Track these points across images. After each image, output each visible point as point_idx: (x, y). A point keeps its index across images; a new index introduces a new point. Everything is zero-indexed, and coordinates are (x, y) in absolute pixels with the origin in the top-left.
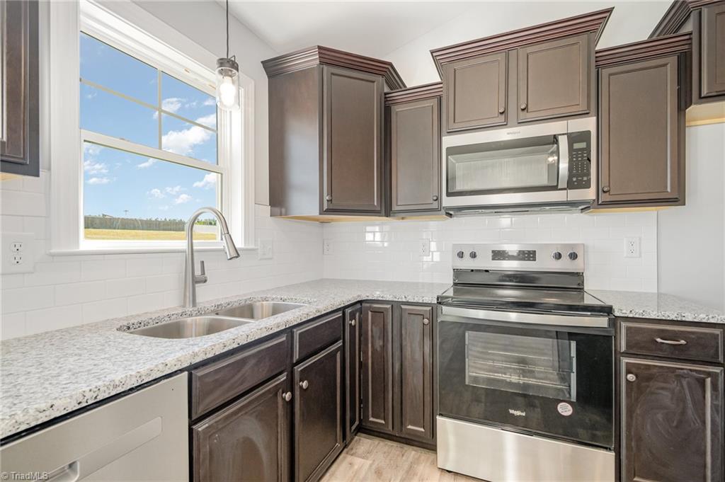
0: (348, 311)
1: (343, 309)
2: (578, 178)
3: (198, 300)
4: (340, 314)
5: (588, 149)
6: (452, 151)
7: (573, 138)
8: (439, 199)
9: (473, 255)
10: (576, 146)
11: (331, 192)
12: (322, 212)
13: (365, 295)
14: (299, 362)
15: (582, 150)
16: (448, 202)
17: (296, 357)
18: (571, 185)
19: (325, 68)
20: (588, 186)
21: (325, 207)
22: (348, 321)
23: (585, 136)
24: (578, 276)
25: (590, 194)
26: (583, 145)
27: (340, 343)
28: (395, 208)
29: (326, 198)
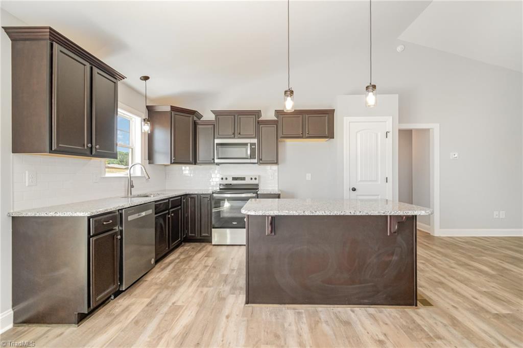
0: (182, 197)
1: (181, 196)
2: (252, 156)
3: (132, 193)
4: (180, 198)
5: (255, 148)
6: (218, 144)
7: (252, 144)
8: (214, 159)
9: (226, 179)
10: (253, 147)
11: (174, 156)
12: (171, 163)
13: (188, 192)
14: (171, 208)
15: (254, 148)
16: (216, 161)
17: (170, 207)
18: (251, 158)
19: (173, 112)
20: (255, 158)
21: (173, 162)
22: (182, 200)
23: (254, 144)
24: (257, 185)
25: (256, 161)
26: (254, 147)
27: (180, 207)
28: (198, 162)
29: (173, 158)
